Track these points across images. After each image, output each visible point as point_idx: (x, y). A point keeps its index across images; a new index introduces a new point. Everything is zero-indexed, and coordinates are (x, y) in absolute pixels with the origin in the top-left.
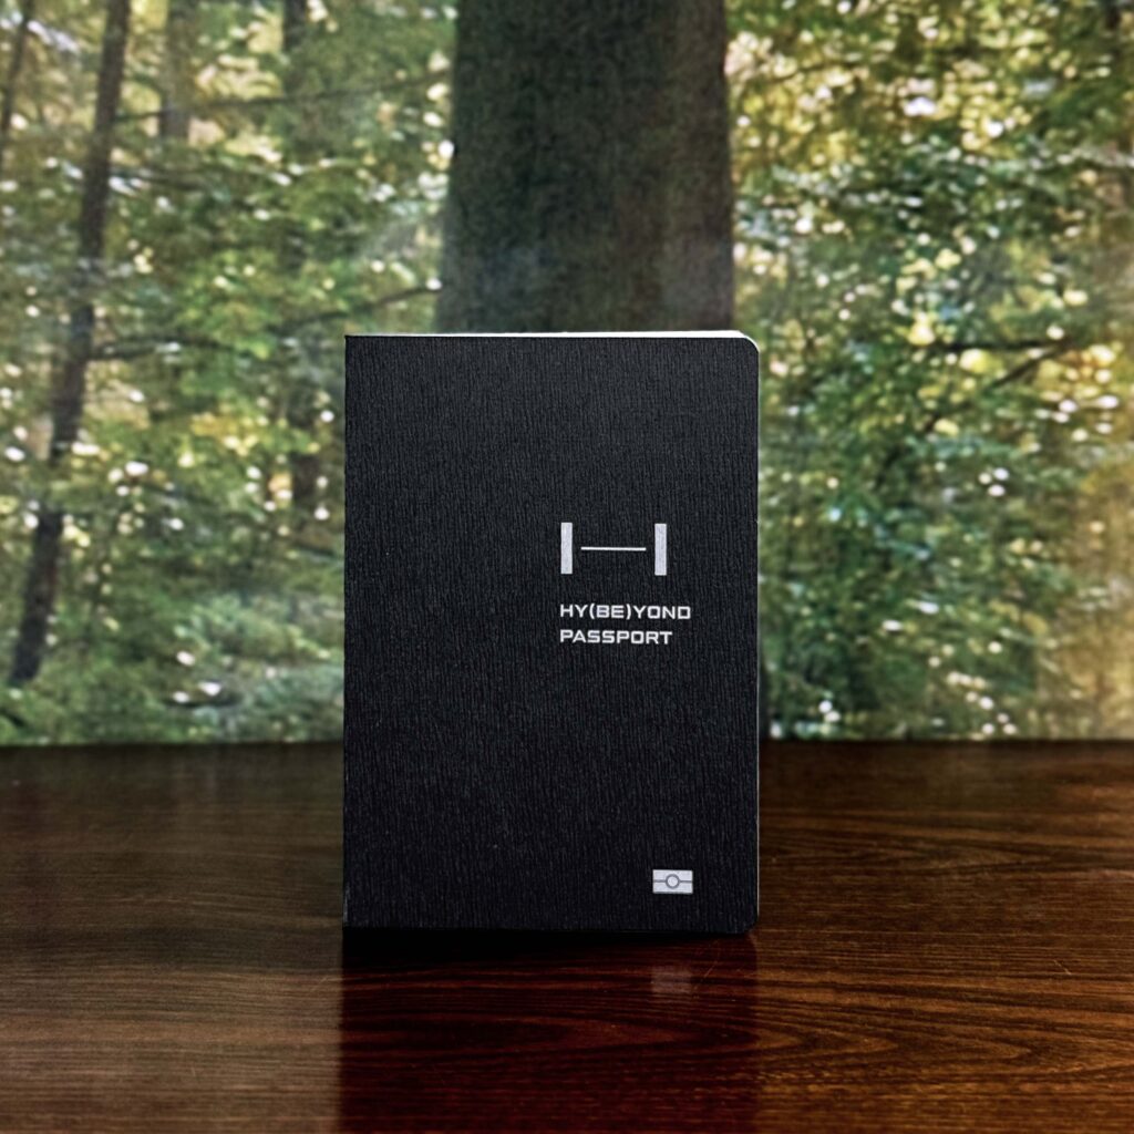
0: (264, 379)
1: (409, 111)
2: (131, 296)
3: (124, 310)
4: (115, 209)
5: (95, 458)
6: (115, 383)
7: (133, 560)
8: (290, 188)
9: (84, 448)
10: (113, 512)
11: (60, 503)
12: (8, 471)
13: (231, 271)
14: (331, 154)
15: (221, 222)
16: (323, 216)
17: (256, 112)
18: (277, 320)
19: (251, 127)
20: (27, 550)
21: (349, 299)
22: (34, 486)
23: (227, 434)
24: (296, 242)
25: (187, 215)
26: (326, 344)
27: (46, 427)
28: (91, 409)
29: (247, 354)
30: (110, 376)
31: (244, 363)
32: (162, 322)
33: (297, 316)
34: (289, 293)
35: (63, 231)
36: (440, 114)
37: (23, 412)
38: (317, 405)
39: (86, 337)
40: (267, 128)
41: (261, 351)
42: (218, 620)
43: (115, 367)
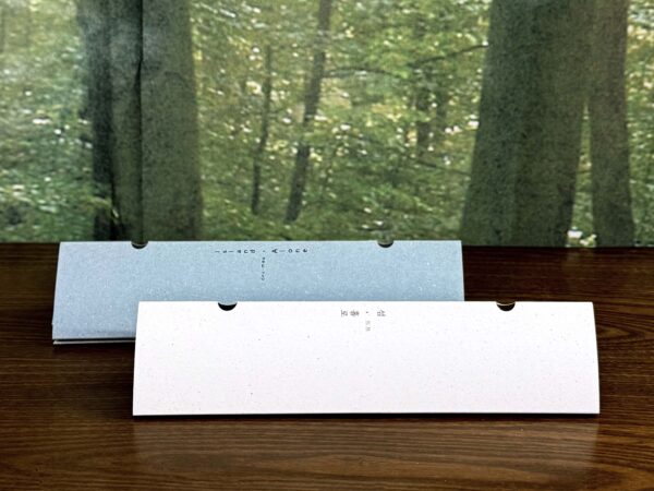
0: (406, 88)
2: (344, 49)
3: (340, 55)
4: (336, 8)
5: (326, 122)
6: (335, 88)
7: (343, 168)
9: (320, 117)
10: (334, 147)
11: (308, 142)
12: (284, 128)
13: (392, 38)
15: (387, 15)
16: (434, 12)
18: (412, 61)
20: (293, 163)
21: (445, 50)
22: (296, 135)
23: (389, 113)
24: (422, 24)
25: (371, 11)
26: (434, 72)
27: (302, 108)
28: (323, 100)
29: (398, 77)
30: (333, 85)
31: (397, 81)
32: (358, 61)
33: (422, 58)
34: (418, 48)
35: (310, 17)
37: (290, 102)
38: (430, 100)
39: (322, 67)
41: (405, 75)
42: (382, 194)
43: (335, 81)
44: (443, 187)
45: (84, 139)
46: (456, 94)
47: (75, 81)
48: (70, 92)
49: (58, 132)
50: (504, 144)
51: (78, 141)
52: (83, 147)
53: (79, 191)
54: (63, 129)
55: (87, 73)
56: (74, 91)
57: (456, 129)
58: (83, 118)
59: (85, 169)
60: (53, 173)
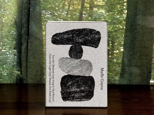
1: (121, 6)
4: (83, 19)
8: (106, 16)
14: (111, 12)
17: (102, 7)
19: (101, 9)
21: (114, 30)
26: (111, 35)
36: (126, 7)
38: (110, 43)
40: (103, 9)
44: (114, 67)
45: (15, 55)
46: (117, 42)
47: (13, 40)
48: (12, 42)
49: (8, 53)
50: (131, 55)
51: (13, 56)
52: (14, 57)
53: (13, 69)
54: (9, 52)
55: (17, 37)
56: (13, 42)
57: (117, 51)
58: (15, 49)
59: (15, 63)
60: (6, 64)
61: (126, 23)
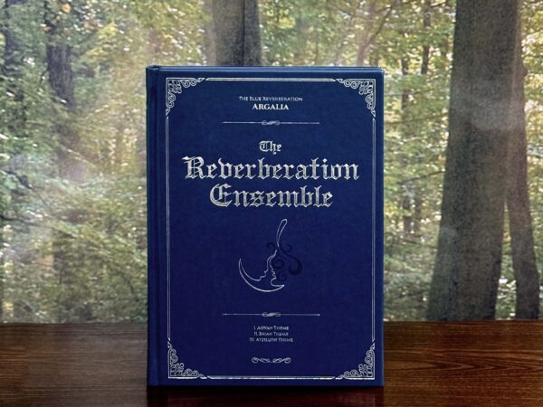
44: (421, 256)
46: (427, 199)
57: (428, 220)
61: (447, 161)
